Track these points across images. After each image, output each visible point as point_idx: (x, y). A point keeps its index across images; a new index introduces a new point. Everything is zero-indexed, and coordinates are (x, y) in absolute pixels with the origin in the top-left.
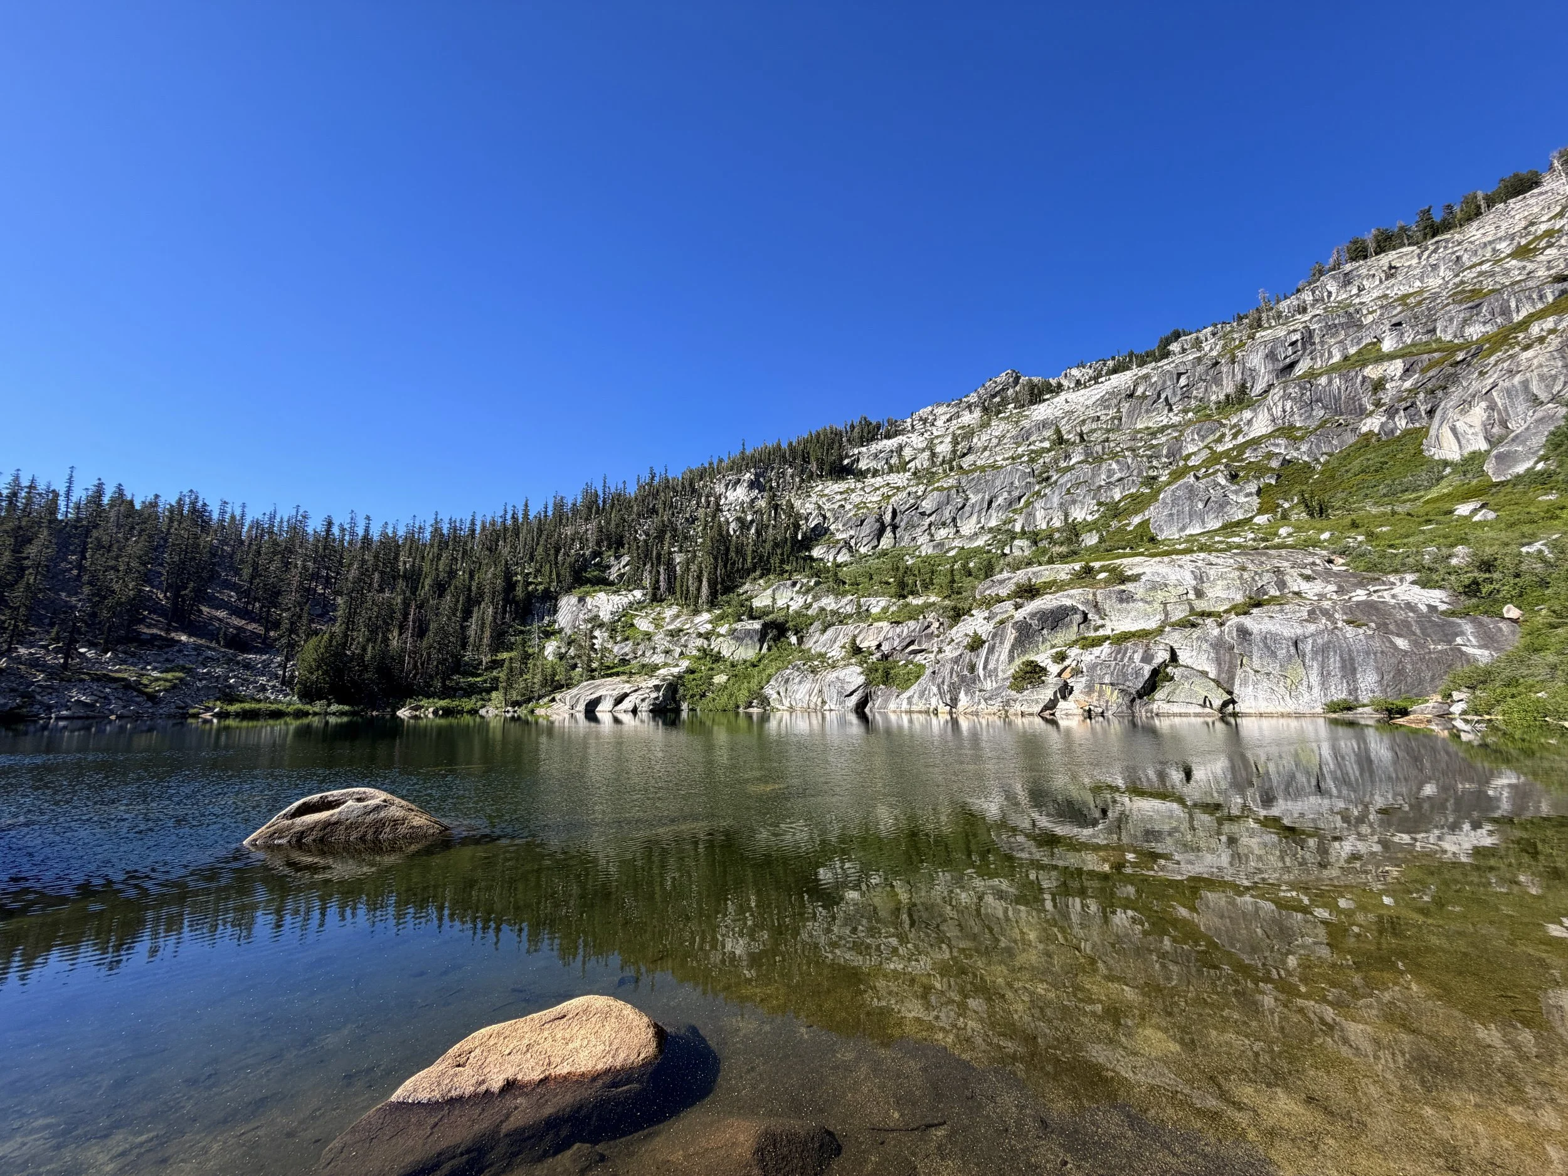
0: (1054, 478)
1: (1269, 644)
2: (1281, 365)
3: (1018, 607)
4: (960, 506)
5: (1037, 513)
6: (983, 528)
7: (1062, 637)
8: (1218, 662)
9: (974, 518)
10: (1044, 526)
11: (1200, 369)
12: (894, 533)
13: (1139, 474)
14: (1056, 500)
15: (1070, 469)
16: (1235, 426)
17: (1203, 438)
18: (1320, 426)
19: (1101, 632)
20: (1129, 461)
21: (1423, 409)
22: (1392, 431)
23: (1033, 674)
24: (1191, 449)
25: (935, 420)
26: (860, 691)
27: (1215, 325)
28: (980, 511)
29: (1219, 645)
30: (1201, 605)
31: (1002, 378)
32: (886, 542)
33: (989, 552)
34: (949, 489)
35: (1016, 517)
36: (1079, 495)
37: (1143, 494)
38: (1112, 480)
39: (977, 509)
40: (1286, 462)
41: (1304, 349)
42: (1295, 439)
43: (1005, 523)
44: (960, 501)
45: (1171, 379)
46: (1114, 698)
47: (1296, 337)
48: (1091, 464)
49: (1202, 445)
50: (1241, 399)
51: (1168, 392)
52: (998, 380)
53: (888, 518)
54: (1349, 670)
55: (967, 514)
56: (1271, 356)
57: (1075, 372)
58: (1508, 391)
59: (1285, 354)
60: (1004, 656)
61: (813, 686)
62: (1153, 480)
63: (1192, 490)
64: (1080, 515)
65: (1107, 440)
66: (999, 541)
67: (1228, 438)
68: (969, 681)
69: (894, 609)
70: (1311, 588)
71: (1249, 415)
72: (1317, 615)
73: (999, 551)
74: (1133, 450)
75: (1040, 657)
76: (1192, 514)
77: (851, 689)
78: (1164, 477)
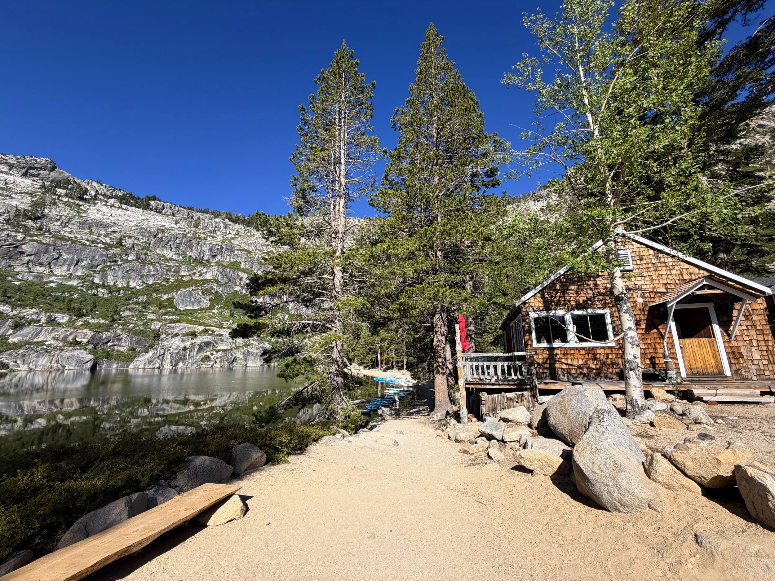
0: (119, 263)
1: (252, 353)
2: (213, 254)
4: (55, 257)
5: (109, 277)
6: (71, 274)
7: (210, 349)
8: (244, 356)
9: (65, 267)
10: (112, 284)
11: (184, 240)
13: (162, 276)
14: (120, 273)
16: (199, 272)
17: (189, 271)
18: (226, 283)
20: (158, 268)
22: (242, 293)
23: (207, 358)
24: (183, 273)
28: (70, 265)
31: (43, 160)
33: (82, 290)
34: (48, 245)
35: (95, 275)
36: (133, 275)
37: (164, 285)
38: (150, 274)
39: (68, 263)
40: (217, 292)
41: (220, 252)
42: (219, 285)
43: (87, 276)
44: (55, 255)
45: (174, 238)
46: (226, 364)
47: (219, 247)
48: (140, 263)
49: (188, 274)
50: (200, 261)
51: (171, 243)
55: (60, 264)
56: (211, 249)
57: (94, 184)
59: (215, 251)
60: (195, 353)
61: (51, 358)
62: (167, 280)
63: (191, 294)
64: (132, 284)
65: (146, 254)
66: (87, 286)
67: (197, 275)
68: (183, 359)
69: (81, 323)
70: (254, 343)
71: (205, 270)
72: (257, 349)
73: (89, 292)
74: (160, 264)
75: (207, 354)
76: (190, 302)
77: (87, 360)
78: (172, 280)
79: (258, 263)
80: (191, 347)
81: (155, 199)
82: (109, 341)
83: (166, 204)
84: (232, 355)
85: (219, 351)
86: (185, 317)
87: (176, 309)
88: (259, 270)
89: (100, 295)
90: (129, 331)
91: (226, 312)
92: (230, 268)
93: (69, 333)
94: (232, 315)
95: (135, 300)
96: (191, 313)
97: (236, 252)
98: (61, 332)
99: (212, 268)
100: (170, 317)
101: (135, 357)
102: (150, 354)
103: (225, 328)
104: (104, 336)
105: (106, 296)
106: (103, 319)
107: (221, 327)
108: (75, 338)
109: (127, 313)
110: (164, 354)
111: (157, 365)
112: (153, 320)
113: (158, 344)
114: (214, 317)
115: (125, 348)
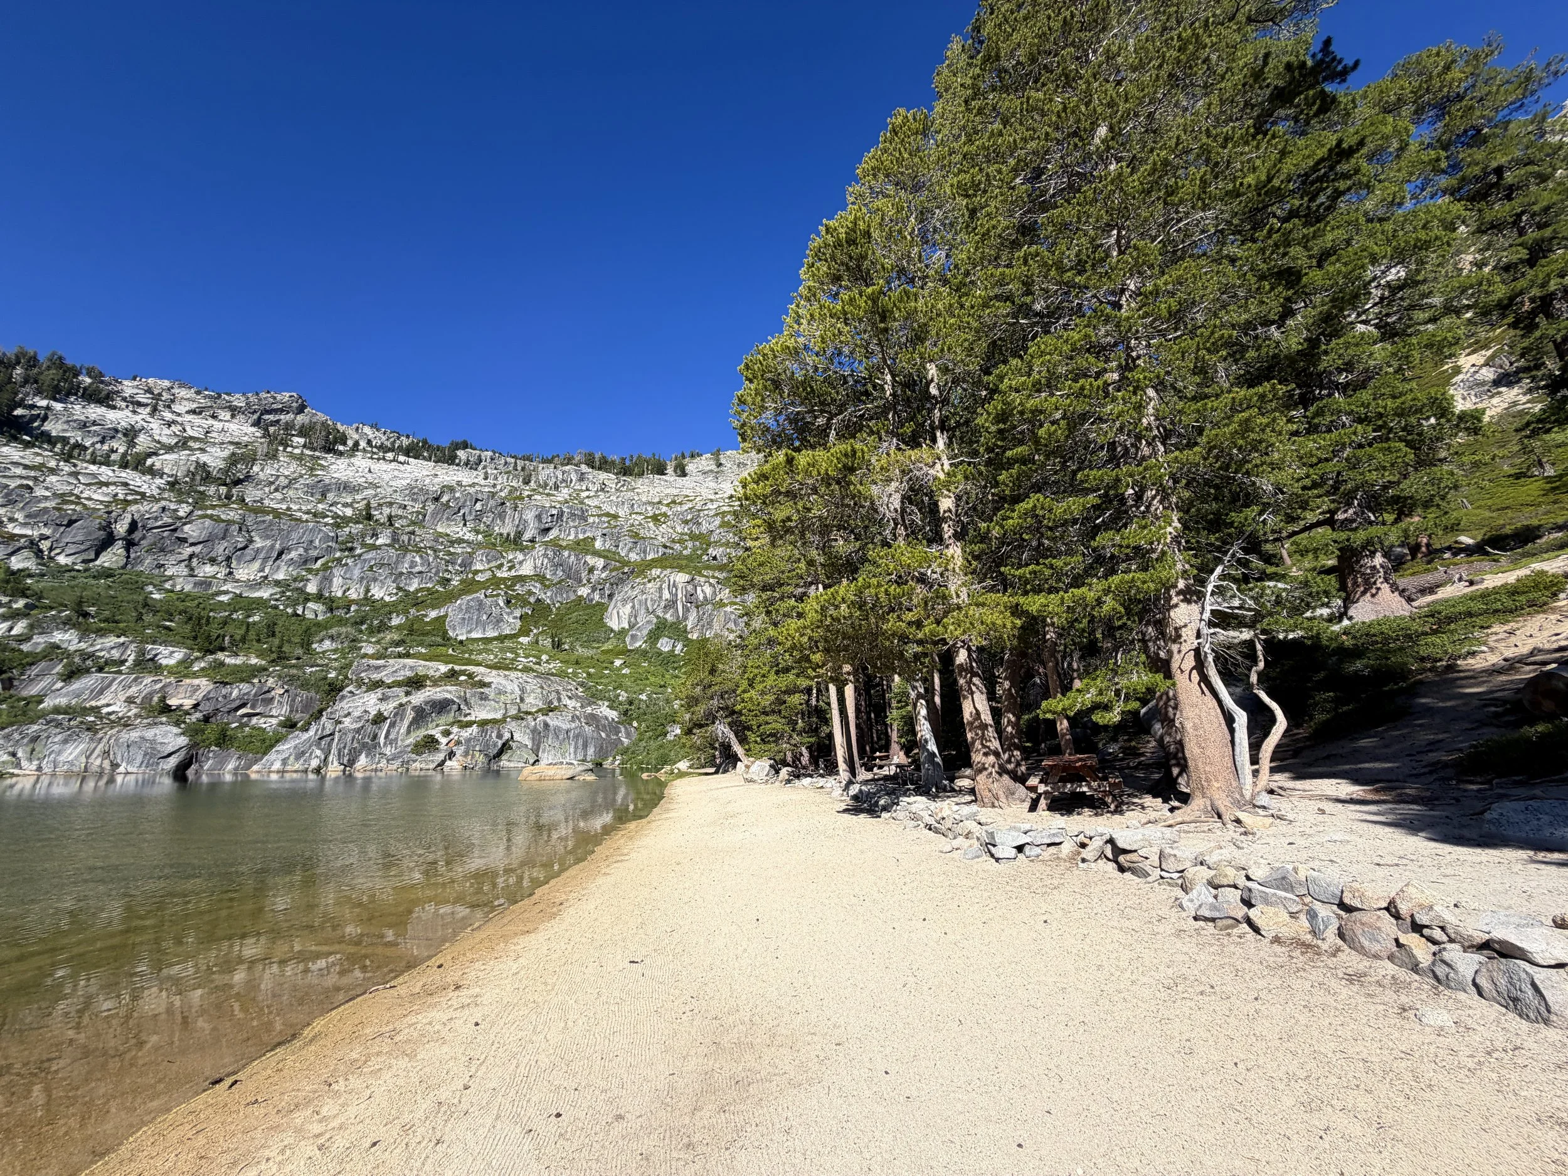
0: (358, 551)
1: (557, 730)
2: (543, 527)
3: (408, 694)
4: (240, 546)
5: (335, 580)
6: (266, 577)
7: (445, 719)
8: (533, 739)
9: (256, 565)
10: (339, 594)
11: (492, 503)
12: (128, 551)
13: (436, 574)
14: (357, 573)
15: (374, 547)
16: (510, 561)
17: (489, 562)
18: (559, 582)
19: (468, 718)
20: (431, 559)
21: (607, 592)
22: (592, 600)
23: (430, 743)
24: (478, 566)
25: (173, 401)
26: (183, 753)
27: (494, 453)
28: (265, 560)
29: (534, 731)
30: (524, 707)
31: (285, 396)
32: (111, 558)
33: (276, 607)
34: (229, 522)
35: (310, 577)
36: (380, 575)
37: (437, 591)
38: (414, 570)
39: (262, 555)
40: (538, 600)
41: (557, 522)
42: (545, 586)
43: (295, 580)
44: (241, 541)
45: (471, 500)
46: (481, 759)
47: (554, 512)
48: (397, 550)
49: (487, 567)
50: (515, 542)
51: (466, 510)
52: (279, 397)
53: (121, 528)
54: (585, 746)
55: (248, 558)
56: (539, 517)
57: (367, 430)
58: (640, 601)
59: (546, 519)
60: (403, 730)
61: (93, 745)
62: (445, 582)
63: (481, 603)
64: (377, 592)
65: (413, 533)
66: (289, 598)
67: (505, 568)
68: (371, 746)
69: (203, 665)
70: (571, 704)
71: (520, 557)
72: (574, 718)
73: (289, 610)
74: (435, 551)
75: (433, 732)
76: (478, 622)
77: (170, 749)
78: (454, 581)
79: (631, 537)
80: (396, 715)
81: (465, 446)
82: (243, 705)
84: (500, 736)
85: (469, 724)
87: (442, 636)
88: (630, 550)
89: (310, 615)
90: (292, 679)
92: (573, 550)
93: (161, 686)
97: (591, 520)
98: (148, 684)
99: (534, 553)
100: (408, 650)
101: (279, 742)
102: (310, 731)
104: (235, 694)
105: (320, 618)
106: (259, 657)
108: (163, 699)
109: (327, 644)
110: (333, 733)
111: (314, 763)
114: (511, 650)
115: (274, 721)
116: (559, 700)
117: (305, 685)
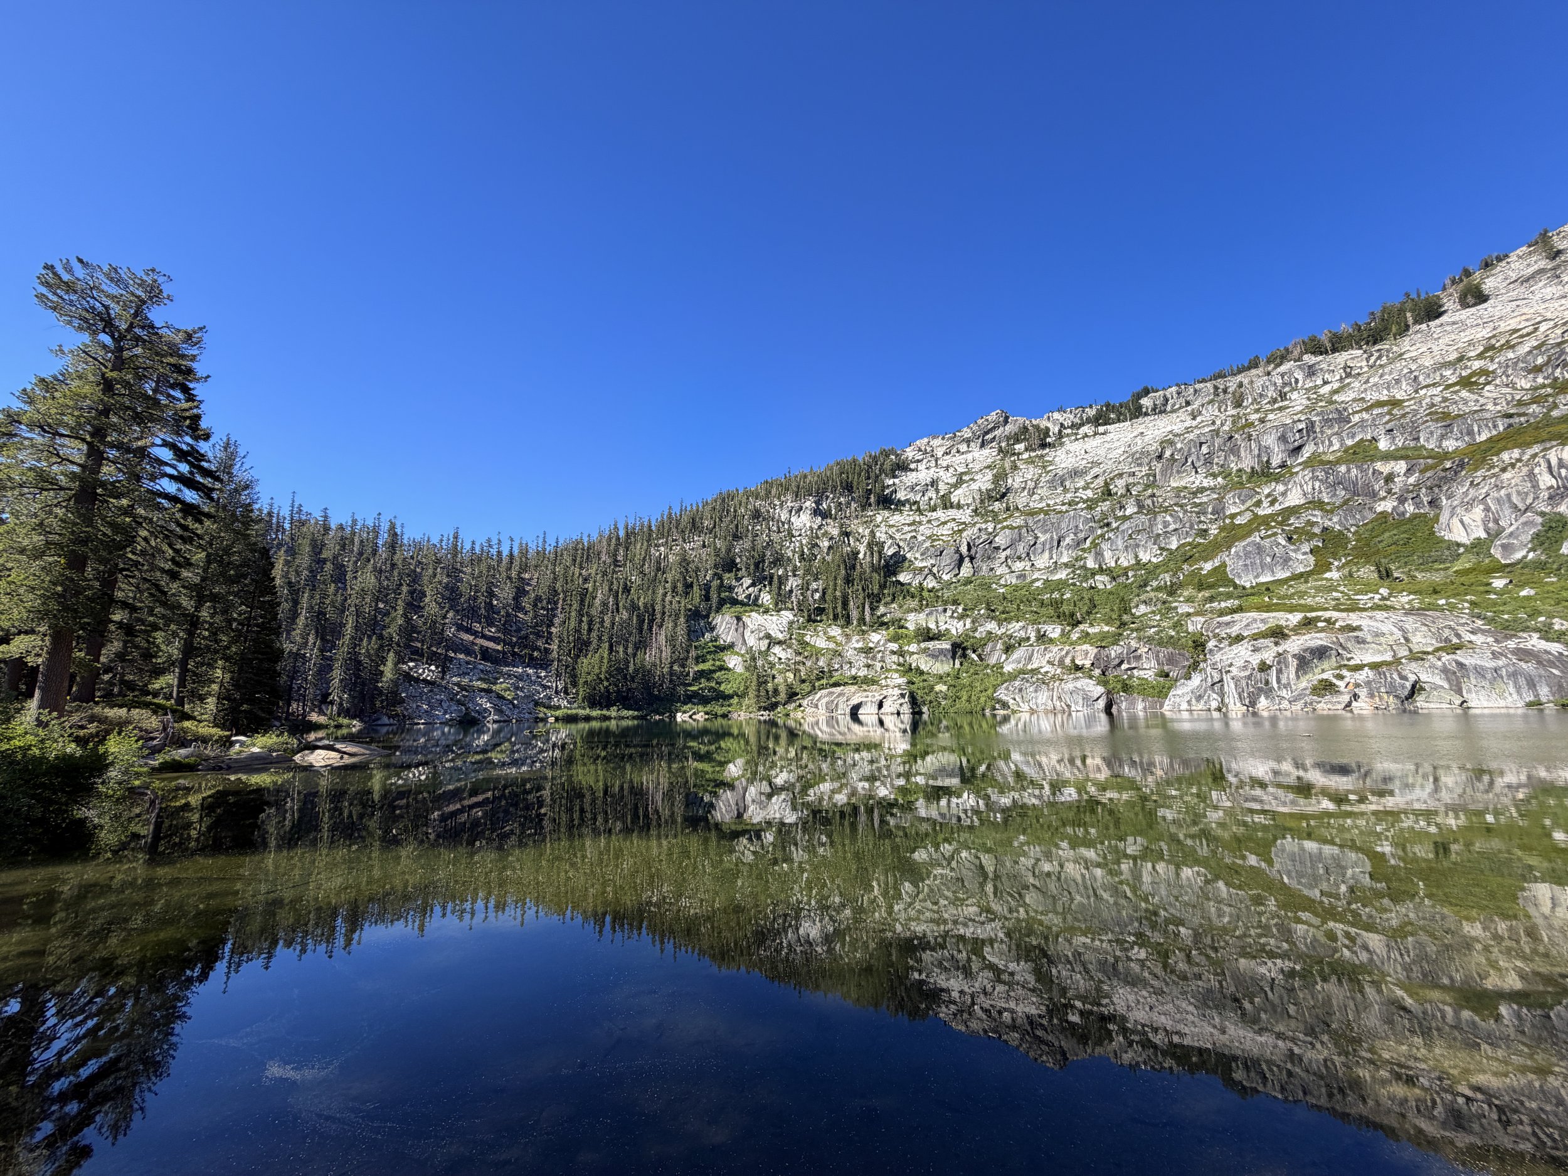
0: (1114, 525)
1: (1480, 672)
2: (1291, 447)
4: (1032, 543)
5: (1105, 553)
6: (1056, 562)
7: (1330, 664)
8: (1448, 680)
9: (1046, 555)
10: (1113, 564)
11: (1218, 442)
12: (973, 564)
13: (1191, 527)
14: (1120, 543)
15: (1126, 518)
16: (1268, 496)
17: (1243, 502)
18: (1346, 502)
19: (1355, 662)
20: (1180, 515)
21: (1425, 500)
22: (1403, 514)
23: (1327, 687)
24: (1233, 510)
28: (1051, 549)
29: (1445, 671)
30: (1416, 647)
31: (993, 416)
32: (966, 570)
33: (1074, 584)
34: (1020, 527)
35: (1086, 555)
36: (1141, 541)
37: (1200, 544)
38: (1169, 529)
39: (1048, 546)
40: (1325, 529)
41: (1309, 436)
42: (1327, 511)
43: (1076, 560)
44: (1031, 539)
45: (1195, 447)
46: (1391, 700)
47: (1302, 426)
48: (1146, 515)
49: (1243, 508)
50: (1264, 473)
51: (1193, 458)
52: (989, 418)
53: (964, 549)
54: (1531, 685)
55: (1040, 551)
56: (1283, 438)
57: (1056, 415)
58: (1497, 500)
59: (1294, 439)
60: (1292, 676)
61: (1051, 693)
62: (1204, 533)
63: (1260, 549)
64: (1144, 557)
65: (1153, 495)
66: (1079, 575)
67: (1265, 504)
68: (1266, 690)
69: (1077, 635)
70: (1478, 639)
71: (1281, 488)
72: (1495, 655)
73: (1085, 585)
74: (1181, 506)
75: (1325, 676)
76: (1263, 565)
77: (1096, 696)
78: (1214, 531)
79: (1437, 421)
80: (1279, 663)
81: (1146, 392)
82: (1122, 662)
83: (1168, 393)
84: (1404, 678)
85: (1358, 668)
86: (1256, 600)
87: (1236, 586)
88: (1443, 437)
89: (1101, 586)
90: (1150, 640)
91: (1367, 572)
92: (1347, 462)
93: (1064, 653)
94: (1385, 575)
95: (1155, 584)
96: (1268, 588)
97: (1356, 418)
98: (1055, 652)
99: (1298, 479)
100: (1223, 605)
101: (1170, 688)
102: (1196, 680)
103: (1365, 610)
104: (1113, 654)
105: (1109, 587)
106: (1107, 625)
107: (1354, 608)
108: (1073, 661)
109: (1143, 609)
110: (1221, 681)
111: (1214, 705)
112: (1189, 615)
113: (1205, 661)
114: (1331, 589)
115: (1150, 673)
116: (1458, 636)
117: (1160, 643)
